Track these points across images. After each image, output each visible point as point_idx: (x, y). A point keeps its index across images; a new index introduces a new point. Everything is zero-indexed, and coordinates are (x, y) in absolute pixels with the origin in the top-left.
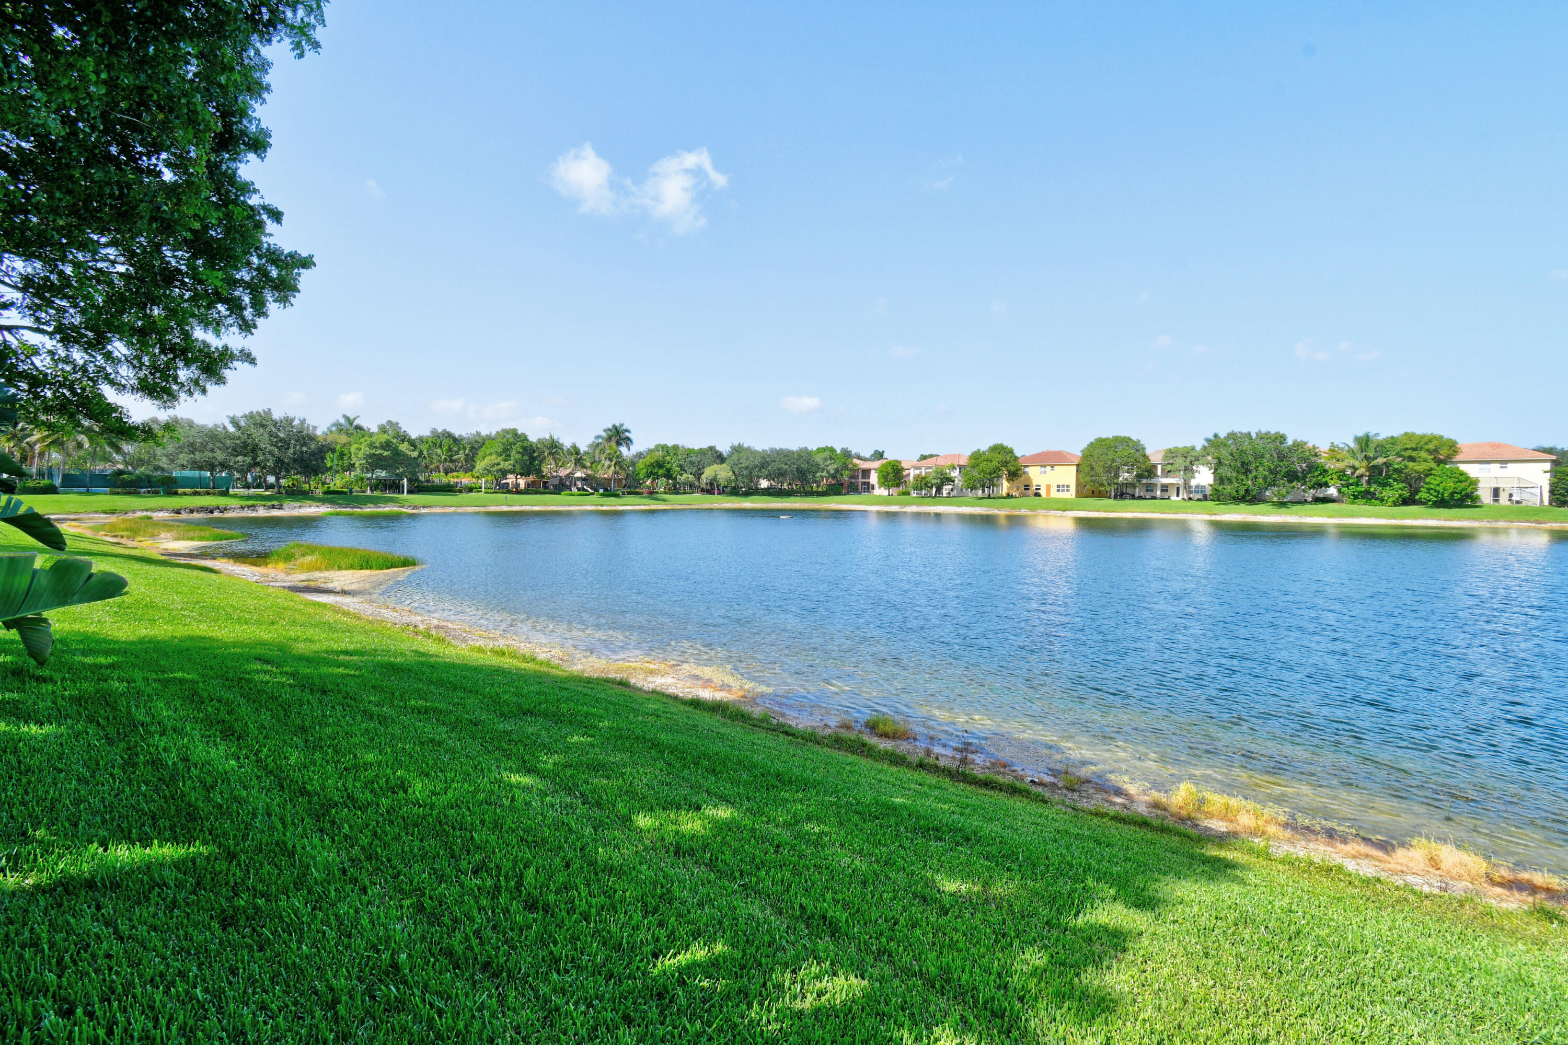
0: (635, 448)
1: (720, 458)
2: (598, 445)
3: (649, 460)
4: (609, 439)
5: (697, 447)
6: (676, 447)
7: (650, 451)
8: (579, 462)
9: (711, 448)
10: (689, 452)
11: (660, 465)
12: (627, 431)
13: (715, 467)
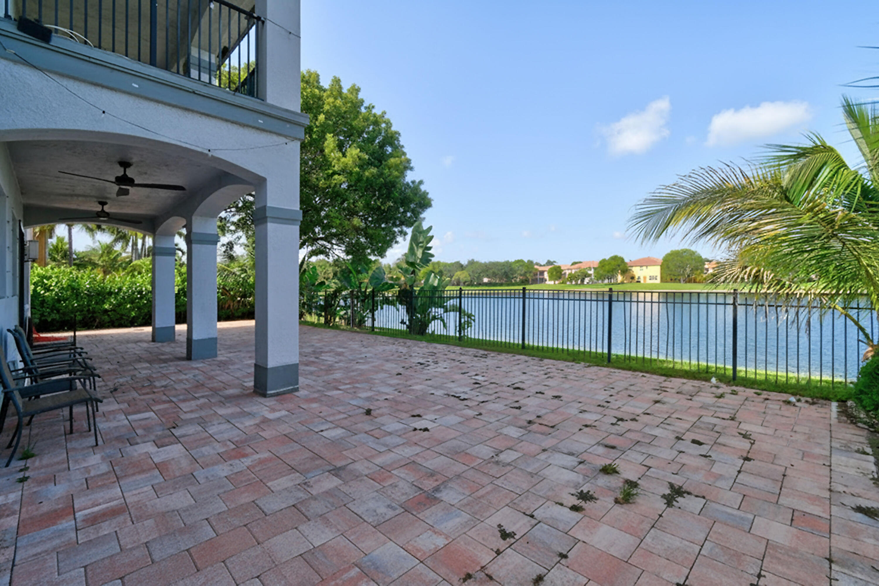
1: (462, 267)
6: (439, 262)
9: (457, 262)
10: (445, 264)
13: (460, 272)
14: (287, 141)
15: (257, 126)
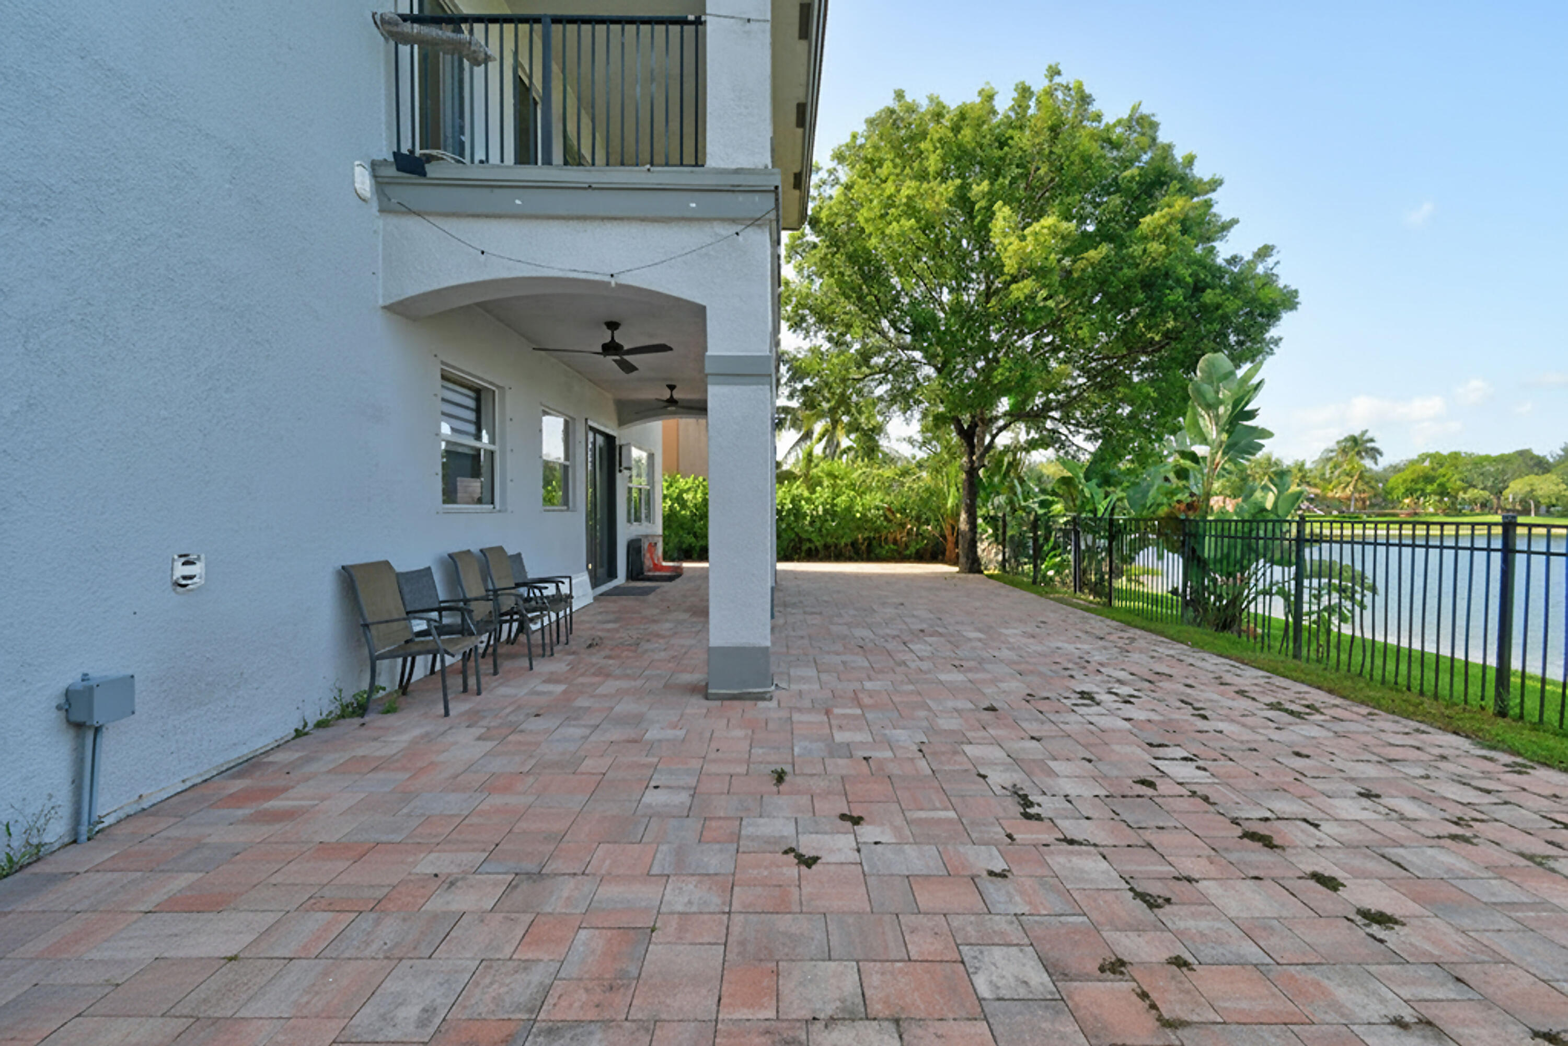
0: (1384, 462)
1: (1540, 465)
2: (1331, 459)
3: (1407, 475)
4: (1344, 451)
5: (1495, 452)
6: (1455, 456)
7: (1412, 463)
8: (1304, 480)
9: (1522, 453)
10: (1479, 462)
11: (1429, 479)
12: (1372, 440)
13: (1532, 479)
14: (738, 228)
15: (688, 214)
